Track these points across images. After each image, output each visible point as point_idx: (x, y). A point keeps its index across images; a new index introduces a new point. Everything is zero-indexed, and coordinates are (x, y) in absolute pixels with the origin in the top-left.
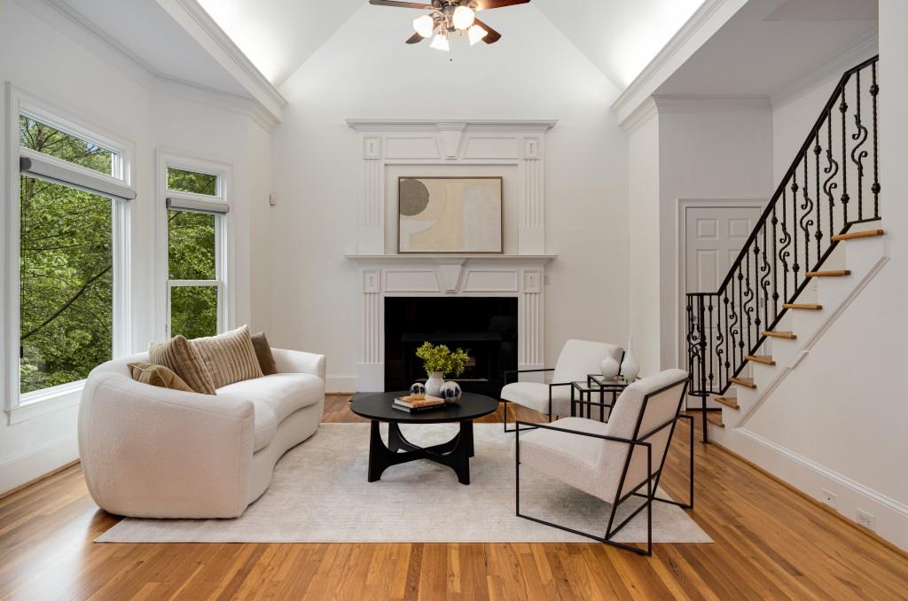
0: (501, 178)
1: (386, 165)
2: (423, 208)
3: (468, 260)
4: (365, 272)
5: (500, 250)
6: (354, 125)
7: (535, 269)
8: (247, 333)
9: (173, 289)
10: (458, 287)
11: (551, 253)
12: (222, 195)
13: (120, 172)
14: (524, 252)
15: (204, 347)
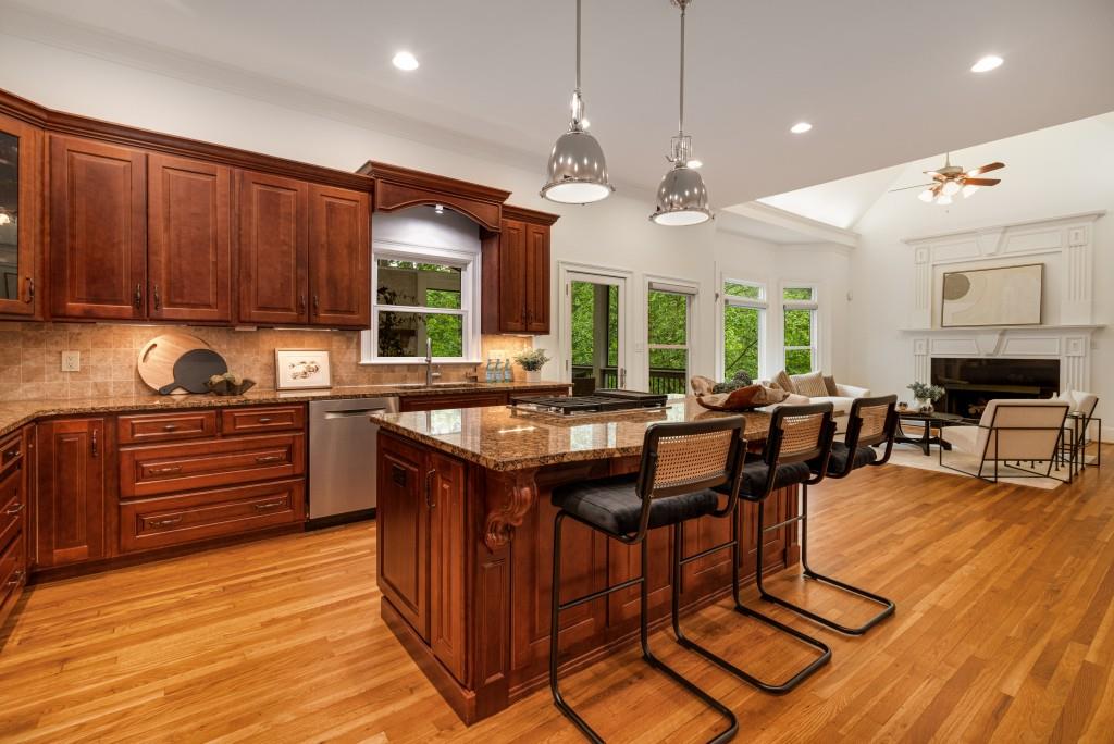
0: (1042, 265)
1: (934, 266)
2: (964, 294)
3: (1004, 331)
4: (915, 341)
5: (1038, 322)
6: (907, 242)
7: (1079, 336)
8: (820, 374)
9: (788, 353)
10: (997, 350)
11: (1099, 322)
12: (814, 299)
13: (762, 296)
14: (1064, 322)
15: (798, 380)
